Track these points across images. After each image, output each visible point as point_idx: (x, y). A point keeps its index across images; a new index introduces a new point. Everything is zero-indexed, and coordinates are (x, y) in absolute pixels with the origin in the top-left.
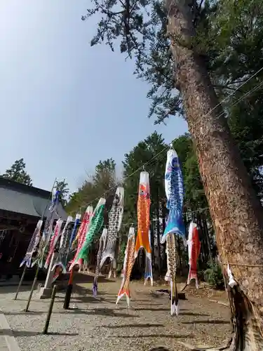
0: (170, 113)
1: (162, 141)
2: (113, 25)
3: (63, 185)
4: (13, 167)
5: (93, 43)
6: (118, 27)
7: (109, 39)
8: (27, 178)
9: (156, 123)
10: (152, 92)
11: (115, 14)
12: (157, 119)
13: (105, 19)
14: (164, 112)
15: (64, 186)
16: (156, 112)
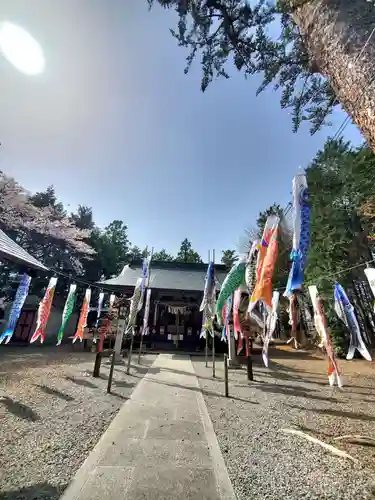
0: (330, 104)
1: (346, 147)
2: (218, 48)
3: (230, 253)
4: (182, 249)
5: (203, 88)
6: (224, 45)
7: (217, 68)
8: (196, 255)
9: (313, 132)
10: (286, 98)
11: (215, 35)
12: (312, 126)
13: (206, 51)
14: (320, 110)
15: (232, 253)
16: (304, 118)
